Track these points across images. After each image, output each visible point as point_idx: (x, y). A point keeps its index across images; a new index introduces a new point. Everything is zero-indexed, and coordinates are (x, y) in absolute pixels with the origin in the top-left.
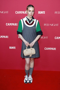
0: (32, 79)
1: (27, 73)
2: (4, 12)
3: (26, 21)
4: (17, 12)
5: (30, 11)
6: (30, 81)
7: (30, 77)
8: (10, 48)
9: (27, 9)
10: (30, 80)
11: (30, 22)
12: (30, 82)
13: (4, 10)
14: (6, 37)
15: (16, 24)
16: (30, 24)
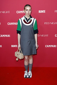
0: (31, 74)
1: (26, 68)
2: (5, 12)
3: (24, 20)
4: (18, 12)
5: (27, 10)
7: (30, 72)
9: (25, 8)
13: (5, 10)
14: (8, 36)
16: (28, 23)
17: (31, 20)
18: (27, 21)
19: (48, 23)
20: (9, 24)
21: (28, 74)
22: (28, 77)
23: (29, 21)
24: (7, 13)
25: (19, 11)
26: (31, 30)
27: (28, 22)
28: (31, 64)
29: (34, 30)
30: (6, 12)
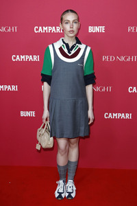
0: (75, 188)
1: (62, 173)
2: (6, 29)
3: (61, 49)
4: (37, 30)
6: (70, 193)
7: (70, 183)
8: (23, 114)
10: (70, 190)
11: (69, 50)
12: (70, 196)
15: (36, 58)
16: (70, 55)
17: (79, 49)
18: (68, 51)
19: (113, 58)
20: (15, 58)
21: (66, 188)
22: (65, 195)
23: (73, 52)
24: (11, 30)
25: (40, 28)
26: (78, 76)
27: (70, 53)
28: (75, 162)
29: (85, 75)
30: (9, 30)
